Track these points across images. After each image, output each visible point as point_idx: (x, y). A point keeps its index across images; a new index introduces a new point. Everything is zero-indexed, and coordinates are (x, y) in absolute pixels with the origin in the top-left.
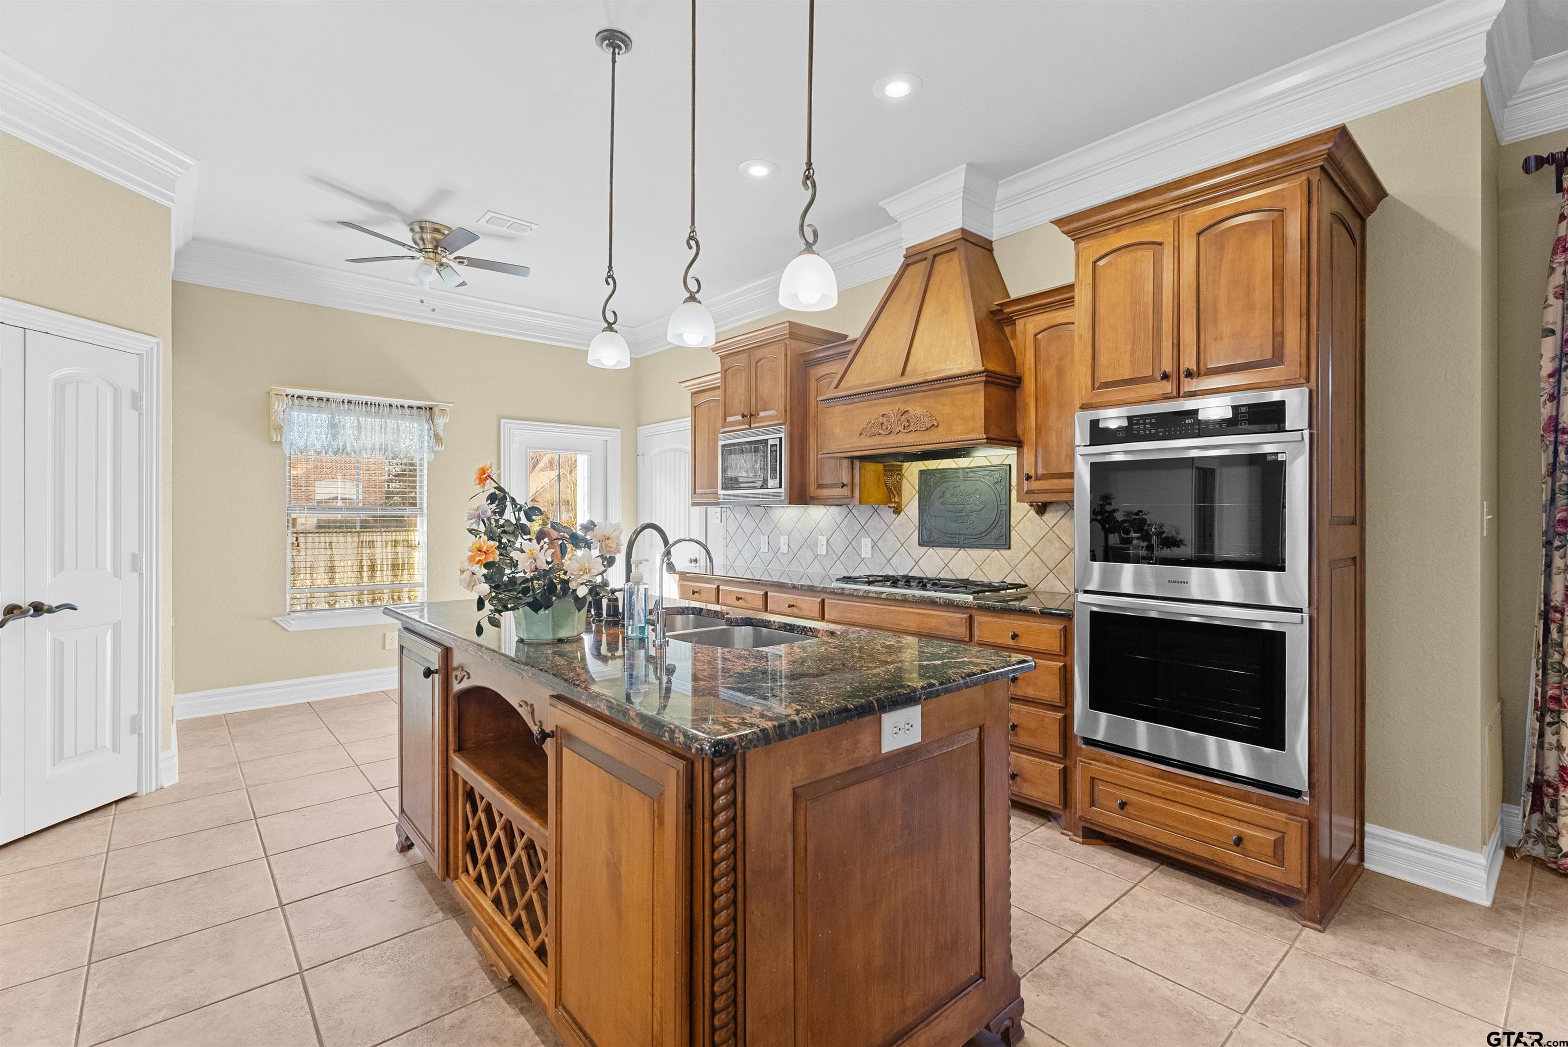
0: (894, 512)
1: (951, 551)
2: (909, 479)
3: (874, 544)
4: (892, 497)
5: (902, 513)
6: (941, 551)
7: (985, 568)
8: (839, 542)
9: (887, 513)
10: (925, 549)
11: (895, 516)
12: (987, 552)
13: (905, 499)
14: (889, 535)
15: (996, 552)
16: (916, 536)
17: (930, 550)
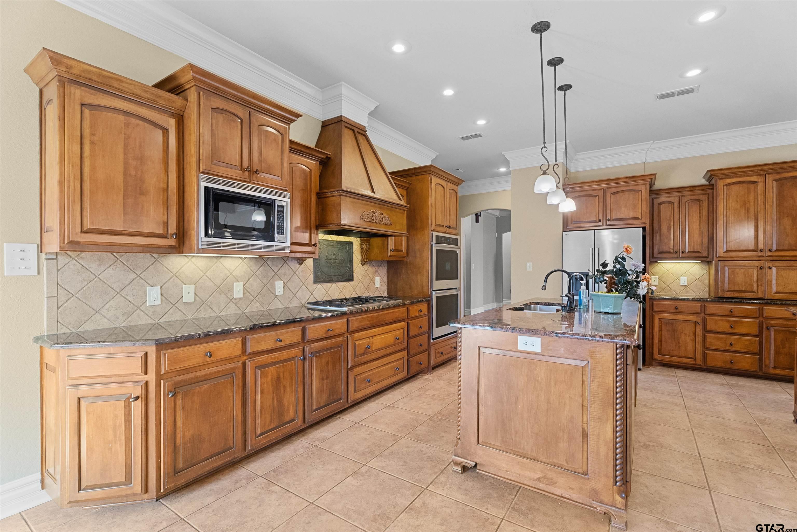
1: (329, 285)
3: (285, 285)
5: (303, 264)
6: (325, 285)
8: (255, 285)
10: (316, 285)
11: (299, 266)
14: (295, 278)
16: (312, 277)
17: (320, 285)
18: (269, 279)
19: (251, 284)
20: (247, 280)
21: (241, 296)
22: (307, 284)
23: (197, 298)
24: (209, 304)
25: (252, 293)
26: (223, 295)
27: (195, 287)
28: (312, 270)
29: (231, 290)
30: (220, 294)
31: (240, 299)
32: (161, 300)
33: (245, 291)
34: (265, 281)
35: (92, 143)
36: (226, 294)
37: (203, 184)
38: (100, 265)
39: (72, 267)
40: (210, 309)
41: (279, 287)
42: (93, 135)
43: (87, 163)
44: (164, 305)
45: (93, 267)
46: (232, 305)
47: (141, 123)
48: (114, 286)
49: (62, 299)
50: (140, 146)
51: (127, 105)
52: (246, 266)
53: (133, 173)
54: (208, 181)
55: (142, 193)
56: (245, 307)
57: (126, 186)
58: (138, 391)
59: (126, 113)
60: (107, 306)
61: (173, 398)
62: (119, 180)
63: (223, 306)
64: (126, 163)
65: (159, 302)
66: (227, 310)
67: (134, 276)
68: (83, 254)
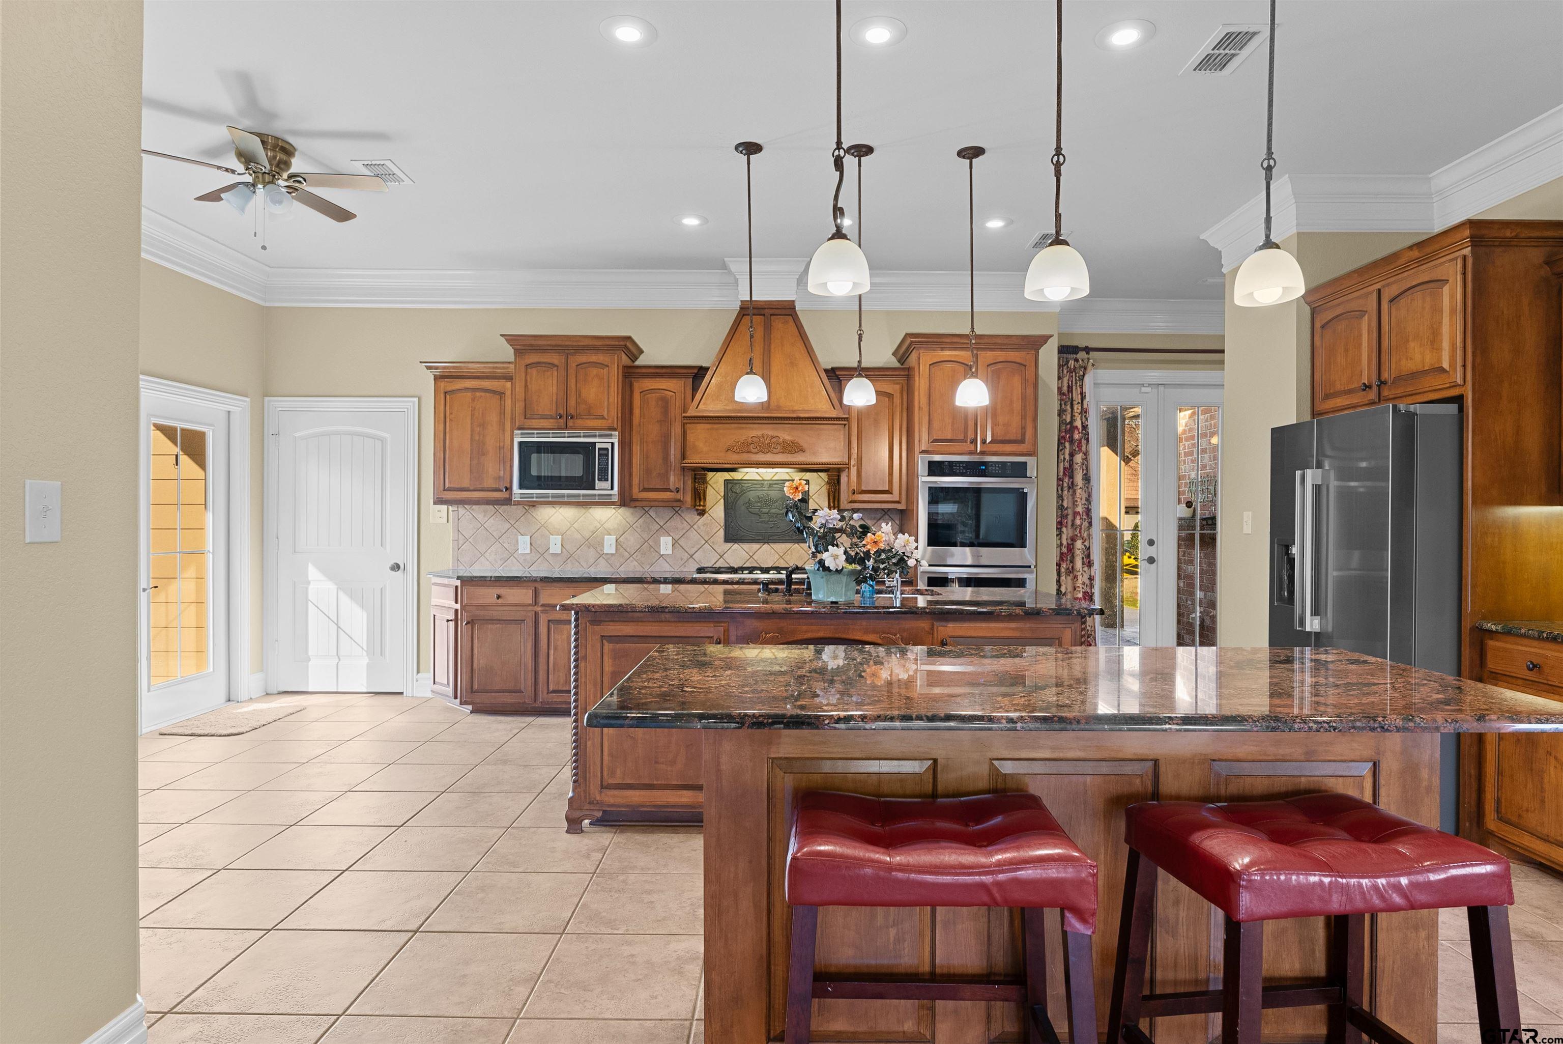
0: (698, 514)
1: (755, 546)
2: (714, 486)
3: (675, 543)
4: (697, 501)
5: (706, 515)
6: (746, 546)
7: (787, 558)
8: (632, 540)
9: (691, 517)
10: (730, 544)
11: (699, 517)
12: (788, 545)
13: (709, 503)
14: (693, 534)
15: (796, 545)
16: (722, 533)
17: (736, 545)
18: (652, 533)
19: (627, 539)
20: (621, 533)
21: (614, 552)
22: (713, 542)
23: (564, 550)
24: (576, 557)
25: (628, 550)
26: (592, 549)
27: (562, 539)
28: (722, 524)
29: (601, 544)
30: (589, 548)
31: (612, 554)
32: (531, 549)
33: (619, 547)
34: (646, 536)
35: (451, 420)
36: (595, 548)
37: (517, 440)
38: (485, 516)
39: (467, 517)
40: (577, 564)
41: (666, 544)
42: (451, 414)
43: (447, 435)
44: (533, 554)
45: (480, 517)
46: (602, 561)
47: (483, 394)
48: (494, 534)
49: (461, 542)
50: (483, 414)
51: (476, 383)
52: (620, 517)
53: (477, 438)
54: (523, 436)
55: (484, 455)
56: (618, 565)
57: (472, 450)
58: (452, 617)
59: (474, 390)
60: (489, 551)
61: (469, 626)
62: (467, 446)
63: (592, 561)
64: (472, 431)
65: (528, 551)
66: (596, 566)
67: (508, 525)
68: (474, 507)
